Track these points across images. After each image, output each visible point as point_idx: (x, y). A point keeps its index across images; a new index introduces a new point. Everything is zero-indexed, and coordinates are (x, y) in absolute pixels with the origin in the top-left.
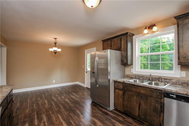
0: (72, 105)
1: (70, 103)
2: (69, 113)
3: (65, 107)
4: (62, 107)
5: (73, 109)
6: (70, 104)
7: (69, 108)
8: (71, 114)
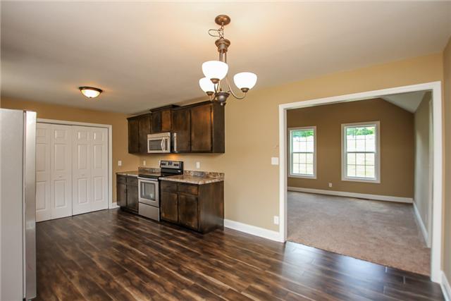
0: (118, 282)
1: (127, 289)
2: (123, 261)
3: (139, 272)
4: (147, 270)
5: (114, 269)
6: (128, 286)
7: (126, 271)
8: (119, 260)
